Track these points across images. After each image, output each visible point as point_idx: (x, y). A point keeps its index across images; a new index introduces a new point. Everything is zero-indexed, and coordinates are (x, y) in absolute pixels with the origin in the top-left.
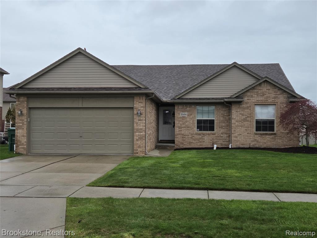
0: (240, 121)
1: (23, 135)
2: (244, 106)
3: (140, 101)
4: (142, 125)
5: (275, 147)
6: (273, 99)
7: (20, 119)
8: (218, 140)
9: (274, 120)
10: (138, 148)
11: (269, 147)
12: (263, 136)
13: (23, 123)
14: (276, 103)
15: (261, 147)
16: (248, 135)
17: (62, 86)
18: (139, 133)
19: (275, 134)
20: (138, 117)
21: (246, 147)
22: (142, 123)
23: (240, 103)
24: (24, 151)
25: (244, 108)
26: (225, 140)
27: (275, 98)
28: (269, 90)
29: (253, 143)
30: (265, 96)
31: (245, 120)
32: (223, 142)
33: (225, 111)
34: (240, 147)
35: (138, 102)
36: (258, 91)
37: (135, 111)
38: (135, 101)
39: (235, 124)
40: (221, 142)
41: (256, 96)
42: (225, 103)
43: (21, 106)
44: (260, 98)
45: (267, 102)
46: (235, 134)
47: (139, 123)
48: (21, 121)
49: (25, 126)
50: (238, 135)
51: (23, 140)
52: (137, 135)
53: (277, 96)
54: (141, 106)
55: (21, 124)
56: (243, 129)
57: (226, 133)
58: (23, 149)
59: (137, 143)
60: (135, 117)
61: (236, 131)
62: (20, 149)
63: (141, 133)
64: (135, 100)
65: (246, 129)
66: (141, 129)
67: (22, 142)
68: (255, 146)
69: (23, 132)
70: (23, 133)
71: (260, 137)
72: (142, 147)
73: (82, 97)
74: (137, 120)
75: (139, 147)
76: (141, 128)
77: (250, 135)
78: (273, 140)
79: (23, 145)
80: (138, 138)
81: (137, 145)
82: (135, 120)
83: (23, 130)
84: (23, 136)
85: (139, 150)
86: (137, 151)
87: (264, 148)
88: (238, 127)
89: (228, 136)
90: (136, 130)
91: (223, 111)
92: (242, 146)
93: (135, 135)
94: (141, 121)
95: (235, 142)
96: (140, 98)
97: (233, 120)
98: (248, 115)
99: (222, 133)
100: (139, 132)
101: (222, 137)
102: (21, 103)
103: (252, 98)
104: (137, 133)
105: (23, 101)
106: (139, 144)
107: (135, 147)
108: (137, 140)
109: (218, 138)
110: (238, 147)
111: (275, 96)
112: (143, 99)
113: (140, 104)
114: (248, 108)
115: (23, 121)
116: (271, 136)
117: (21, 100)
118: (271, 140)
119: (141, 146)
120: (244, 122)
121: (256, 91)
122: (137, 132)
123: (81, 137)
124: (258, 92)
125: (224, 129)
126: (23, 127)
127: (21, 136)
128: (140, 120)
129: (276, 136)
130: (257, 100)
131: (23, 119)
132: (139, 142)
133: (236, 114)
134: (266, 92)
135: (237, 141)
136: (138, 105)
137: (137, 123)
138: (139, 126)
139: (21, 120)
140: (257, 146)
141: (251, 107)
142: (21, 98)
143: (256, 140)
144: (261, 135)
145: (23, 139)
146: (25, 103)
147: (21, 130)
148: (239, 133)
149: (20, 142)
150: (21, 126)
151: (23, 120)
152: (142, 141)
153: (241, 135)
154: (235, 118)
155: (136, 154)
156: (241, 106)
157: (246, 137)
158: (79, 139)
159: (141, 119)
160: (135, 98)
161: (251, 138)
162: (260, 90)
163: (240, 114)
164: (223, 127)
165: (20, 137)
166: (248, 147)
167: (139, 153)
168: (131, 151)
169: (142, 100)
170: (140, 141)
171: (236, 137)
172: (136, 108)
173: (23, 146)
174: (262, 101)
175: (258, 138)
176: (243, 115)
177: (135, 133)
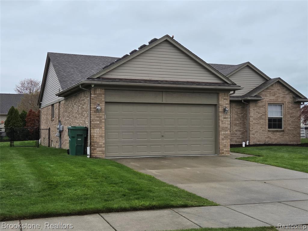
0: (257, 119)
1: (101, 135)
2: (260, 104)
3: (225, 98)
4: (227, 123)
5: (283, 143)
6: (282, 99)
7: (98, 115)
8: (233, 138)
9: (282, 118)
10: (223, 148)
11: (279, 143)
12: (275, 133)
13: (100, 121)
14: (284, 103)
15: (273, 143)
16: (263, 132)
17: (146, 78)
18: (224, 132)
19: (283, 131)
20: (223, 115)
21: (261, 144)
22: (227, 121)
23: (256, 101)
24: (103, 154)
25: (260, 107)
26: (239, 137)
27: (283, 97)
28: (279, 90)
29: (267, 140)
30: (276, 95)
31: (260, 118)
32: (237, 139)
33: (239, 109)
34: (257, 144)
35: (223, 99)
36: (270, 90)
37: (220, 109)
38: (220, 98)
39: (252, 121)
40: (235, 139)
41: (269, 95)
42: (243, 101)
43: (98, 99)
44: (273, 98)
45: (278, 101)
46: (252, 132)
47: (224, 121)
48: (98, 119)
49: (103, 124)
50: (255, 132)
51: (101, 142)
52: (223, 134)
53: (285, 96)
54: (226, 103)
55: (99, 122)
56: (259, 127)
57: (239, 131)
58: (101, 153)
59: (223, 142)
60: (220, 115)
61: (254, 128)
62: (97, 153)
63: (226, 132)
64: (220, 96)
65: (261, 126)
66: (226, 128)
67: (100, 144)
68: (269, 142)
69: (101, 131)
70: (100, 133)
71: (272, 134)
72: (227, 147)
73: (162, 91)
74: (223, 118)
75: (225, 147)
76: (226, 126)
77: (265, 132)
78: (282, 136)
79: (101, 147)
80: (223, 137)
81: (223, 145)
82: (220, 118)
83: (100, 129)
84: (101, 137)
85: (224, 150)
86: (223, 151)
87: (275, 144)
88: (255, 125)
89: (241, 133)
90: (221, 129)
91: (237, 109)
92: (258, 143)
93: (220, 134)
94: (227, 120)
95: (253, 139)
96: (225, 95)
97: (251, 118)
98: (263, 113)
99: (236, 131)
100: (224, 130)
101: (236, 134)
102: (97, 96)
103: (266, 97)
104: (222, 132)
105: (100, 94)
106: (224, 143)
107: (220, 146)
108: (223, 139)
109: (233, 135)
110: (255, 144)
111: (283, 96)
112: (227, 95)
113: (225, 101)
114: (262, 106)
115: (101, 119)
116: (281, 133)
117: (98, 92)
118: (281, 136)
119: (226, 145)
120: (260, 120)
121: (269, 90)
122: (223, 130)
123: (163, 136)
124: (270, 92)
125: (238, 126)
126: (100, 126)
127: (98, 136)
128: (225, 118)
129: (284, 133)
130: (270, 100)
131: (100, 115)
132: (224, 141)
133: (253, 112)
134: (277, 92)
135: (254, 138)
136: (223, 102)
137: (222, 121)
138: (224, 124)
139: (97, 117)
140: (270, 142)
141: (265, 106)
142: (98, 91)
143: (269, 137)
144: (273, 132)
145: (101, 140)
146: (103, 96)
147: (99, 129)
148: (256, 131)
149: (98, 143)
150: (98, 124)
151: (100, 117)
152: (227, 140)
153: (257, 132)
154: (253, 116)
155: (222, 154)
156: (257, 105)
157: (262, 134)
158: (160, 139)
159: (226, 116)
160: (220, 94)
161: (265, 135)
162: (272, 89)
163: (257, 112)
164: (237, 125)
165: (98, 138)
166: (263, 144)
167: (224, 153)
168: (213, 151)
169: (227, 97)
170: (226, 140)
171: (254, 134)
172: (221, 105)
173: (101, 149)
174: (274, 100)
175: (270, 134)
176: (259, 113)
177: (220, 132)
